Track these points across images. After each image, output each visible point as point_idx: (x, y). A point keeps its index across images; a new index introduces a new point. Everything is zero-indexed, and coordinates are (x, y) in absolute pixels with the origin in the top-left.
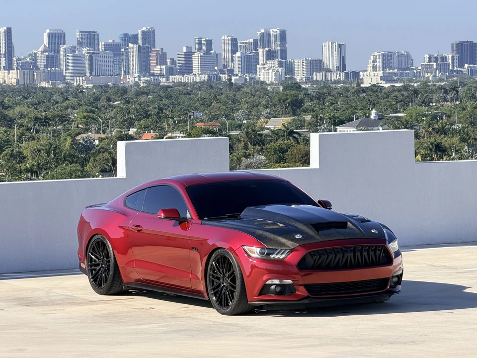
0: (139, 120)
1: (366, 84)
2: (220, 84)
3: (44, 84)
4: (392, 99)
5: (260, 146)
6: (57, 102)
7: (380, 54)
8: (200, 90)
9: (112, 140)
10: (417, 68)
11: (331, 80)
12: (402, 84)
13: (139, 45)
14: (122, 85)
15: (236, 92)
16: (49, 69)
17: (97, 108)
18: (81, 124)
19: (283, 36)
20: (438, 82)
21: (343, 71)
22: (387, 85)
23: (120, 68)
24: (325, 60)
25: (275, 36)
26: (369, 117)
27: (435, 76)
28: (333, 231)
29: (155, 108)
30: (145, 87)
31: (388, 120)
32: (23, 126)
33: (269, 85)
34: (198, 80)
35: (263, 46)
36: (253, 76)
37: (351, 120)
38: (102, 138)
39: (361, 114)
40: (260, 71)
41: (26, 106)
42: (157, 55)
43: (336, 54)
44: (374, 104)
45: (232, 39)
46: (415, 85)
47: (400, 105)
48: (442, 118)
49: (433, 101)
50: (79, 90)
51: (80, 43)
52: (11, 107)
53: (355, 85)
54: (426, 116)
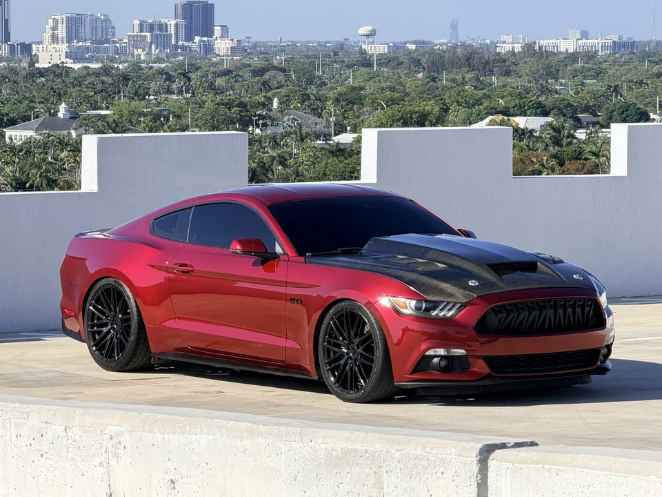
1: (43, 64)
4: (88, 88)
7: (64, 17)
10: (121, 40)
12: (100, 65)
20: (155, 63)
21: (6, 42)
22: (77, 66)
26: (55, 115)
27: (149, 53)
28: (518, 275)
31: (85, 120)
37: (27, 118)
39: (42, 110)
44: (61, 96)
46: (121, 67)
47: (101, 98)
48: (168, 120)
49: (151, 91)
53: (26, 65)
54: (145, 115)
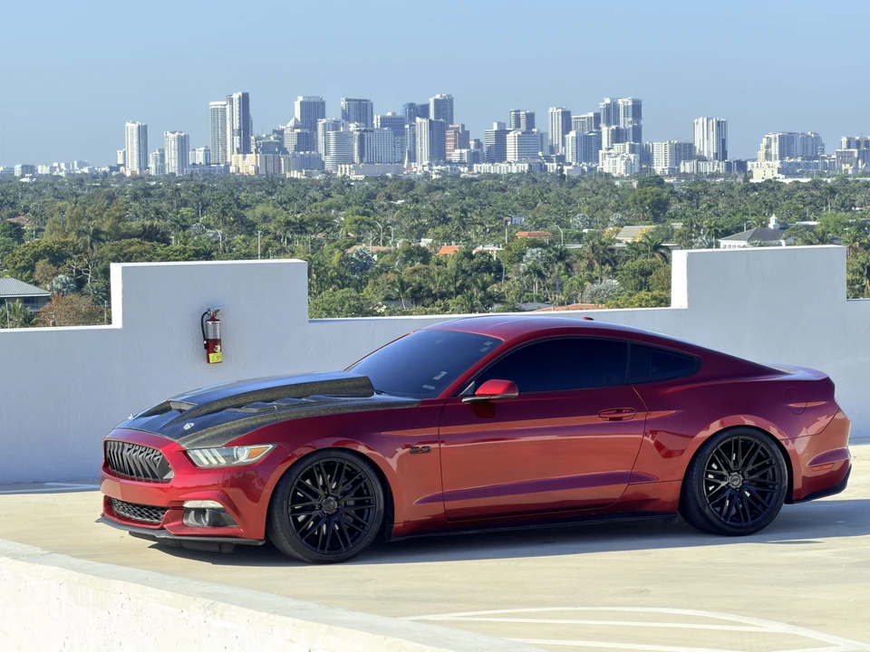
0: (434, 227)
1: (756, 179)
2: (546, 175)
3: (295, 174)
4: (797, 201)
5: (611, 265)
6: (315, 200)
7: (777, 136)
8: (518, 184)
9: (397, 254)
10: (830, 156)
11: (706, 173)
12: (809, 180)
13: (431, 121)
14: (407, 177)
15: (570, 188)
16: (302, 153)
17: (372, 209)
18: (350, 231)
19: (636, 109)
20: (861, 176)
21: (723, 160)
22: (788, 181)
23: (403, 153)
24: (697, 144)
25: (626, 108)
26: (766, 226)
27: (856, 168)
29: (456, 210)
30: (438, 180)
31: (794, 230)
32: (269, 233)
33: (617, 178)
34: (514, 171)
35: (608, 124)
36: (594, 166)
37: (740, 229)
38: (382, 252)
39: (754, 222)
40: (604, 158)
41: (270, 205)
42: (455, 134)
43: (713, 135)
44: (771, 208)
45: (562, 112)
46: (829, 181)
47: (810, 210)
49: (856, 203)
50: (345, 184)
51: (346, 116)
52: (249, 206)
53: (741, 180)
54: (850, 225)
